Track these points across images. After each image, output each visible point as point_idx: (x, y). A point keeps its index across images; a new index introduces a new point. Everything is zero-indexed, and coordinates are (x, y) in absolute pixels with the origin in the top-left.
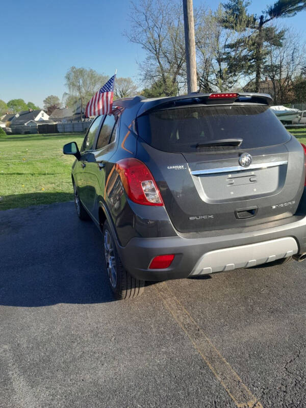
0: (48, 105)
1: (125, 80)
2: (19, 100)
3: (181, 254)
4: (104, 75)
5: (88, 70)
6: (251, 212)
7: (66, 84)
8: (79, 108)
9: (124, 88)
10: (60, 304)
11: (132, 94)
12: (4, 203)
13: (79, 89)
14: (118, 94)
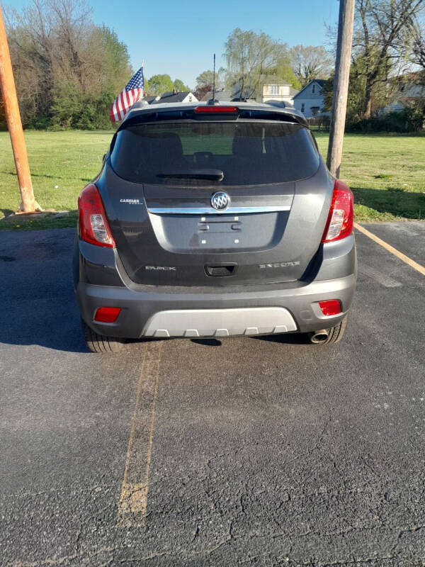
0: (202, 85)
1: (315, 50)
2: (165, 75)
3: (127, 308)
4: (279, 43)
5: (258, 33)
6: (231, 268)
7: (224, 54)
8: (239, 92)
9: (312, 64)
10: (34, 346)
11: (323, 71)
12: (65, 219)
13: (243, 62)
14: (302, 72)
